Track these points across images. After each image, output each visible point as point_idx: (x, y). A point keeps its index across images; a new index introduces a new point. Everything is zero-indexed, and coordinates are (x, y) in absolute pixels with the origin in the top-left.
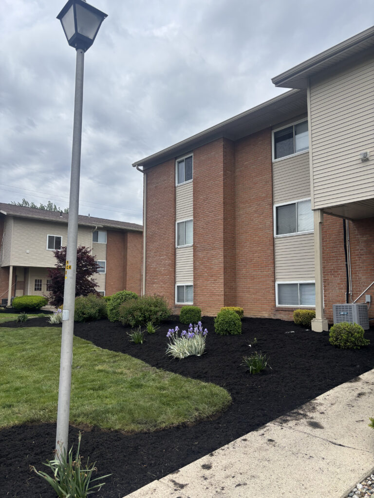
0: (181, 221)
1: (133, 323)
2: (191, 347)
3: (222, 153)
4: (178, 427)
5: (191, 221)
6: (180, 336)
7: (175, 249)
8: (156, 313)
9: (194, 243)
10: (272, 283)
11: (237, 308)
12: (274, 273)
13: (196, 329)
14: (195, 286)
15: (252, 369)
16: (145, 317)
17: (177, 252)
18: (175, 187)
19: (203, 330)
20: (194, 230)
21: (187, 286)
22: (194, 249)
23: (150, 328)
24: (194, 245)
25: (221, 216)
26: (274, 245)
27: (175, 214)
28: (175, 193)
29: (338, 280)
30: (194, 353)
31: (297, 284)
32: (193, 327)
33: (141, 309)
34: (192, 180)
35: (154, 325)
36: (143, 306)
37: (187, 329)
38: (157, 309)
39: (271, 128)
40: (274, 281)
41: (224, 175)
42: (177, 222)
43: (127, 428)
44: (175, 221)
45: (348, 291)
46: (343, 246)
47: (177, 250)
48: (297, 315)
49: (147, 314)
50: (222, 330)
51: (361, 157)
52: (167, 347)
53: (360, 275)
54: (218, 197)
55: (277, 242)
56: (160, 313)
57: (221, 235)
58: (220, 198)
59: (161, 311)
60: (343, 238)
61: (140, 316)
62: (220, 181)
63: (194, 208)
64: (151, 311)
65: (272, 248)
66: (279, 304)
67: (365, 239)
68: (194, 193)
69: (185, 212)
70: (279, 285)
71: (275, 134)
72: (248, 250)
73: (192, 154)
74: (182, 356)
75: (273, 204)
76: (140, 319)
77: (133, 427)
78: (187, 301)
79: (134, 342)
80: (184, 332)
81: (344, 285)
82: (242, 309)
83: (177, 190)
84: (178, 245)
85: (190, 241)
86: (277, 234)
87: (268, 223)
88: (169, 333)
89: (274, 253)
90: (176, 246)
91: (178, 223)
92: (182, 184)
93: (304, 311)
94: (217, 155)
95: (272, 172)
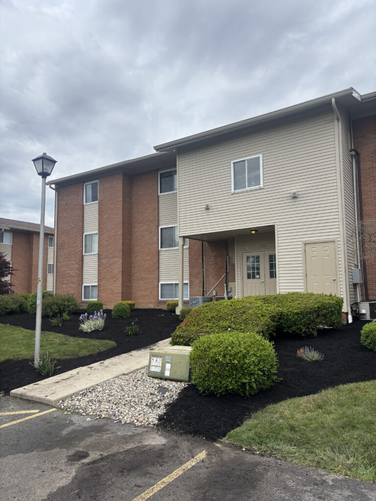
0: (88, 234)
1: (51, 314)
2: (96, 325)
3: (121, 185)
4: (89, 356)
5: (96, 234)
6: (88, 319)
7: (83, 256)
8: (68, 306)
9: (99, 251)
10: (156, 283)
11: (130, 302)
12: (159, 276)
13: (99, 314)
14: (99, 286)
15: (131, 333)
16: (60, 309)
17: (84, 259)
18: (83, 206)
19: (104, 314)
20: (99, 242)
21: (92, 286)
22: (99, 257)
23: (66, 316)
24: (99, 254)
25: (120, 232)
26: (159, 256)
27: (83, 227)
28: (83, 209)
29: (198, 282)
30: (97, 328)
31: (173, 284)
32: (97, 313)
33: (57, 304)
34: (97, 202)
35: (69, 314)
36: (59, 302)
37: (93, 314)
38: (70, 303)
39: (158, 170)
40: (158, 282)
41: (123, 201)
42: (84, 234)
43: (63, 358)
44: (83, 233)
45: (203, 289)
46: (201, 258)
47: (84, 257)
48: (169, 305)
49: (62, 307)
50: (117, 316)
51: (205, 206)
52: (80, 326)
53: (210, 278)
54: (118, 217)
55: (161, 253)
56: (72, 307)
57: (121, 247)
58: (119, 218)
59: (72, 305)
60: (201, 253)
61: (57, 309)
62: (120, 205)
63: (99, 224)
64: (65, 305)
65: (157, 257)
66: (161, 298)
67: (214, 254)
68: (99, 212)
69: (91, 227)
70: (161, 284)
71: (161, 174)
72: (140, 259)
73: (98, 181)
74: (89, 331)
75: (158, 226)
76: (57, 311)
77: (66, 357)
78: (92, 298)
79: (55, 326)
80: (91, 316)
81: (201, 285)
82: (133, 302)
83: (85, 208)
84: (85, 252)
85: (95, 250)
86: (161, 248)
87: (155, 240)
88: (81, 317)
89: (159, 262)
90: (84, 254)
91: (86, 235)
92: (88, 203)
93: (173, 302)
94: (117, 185)
95: (158, 202)
